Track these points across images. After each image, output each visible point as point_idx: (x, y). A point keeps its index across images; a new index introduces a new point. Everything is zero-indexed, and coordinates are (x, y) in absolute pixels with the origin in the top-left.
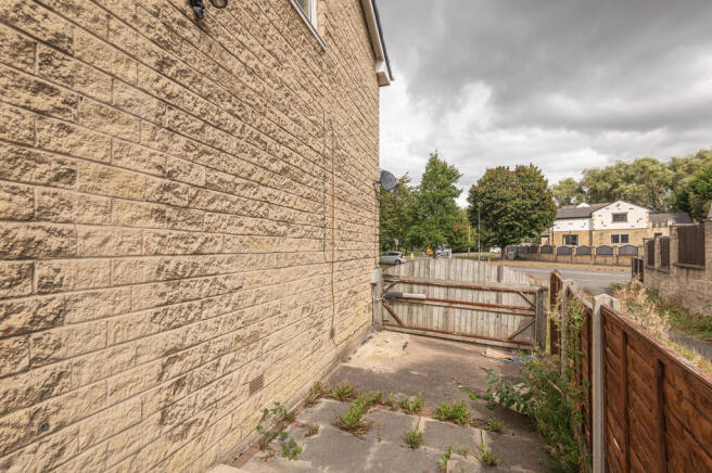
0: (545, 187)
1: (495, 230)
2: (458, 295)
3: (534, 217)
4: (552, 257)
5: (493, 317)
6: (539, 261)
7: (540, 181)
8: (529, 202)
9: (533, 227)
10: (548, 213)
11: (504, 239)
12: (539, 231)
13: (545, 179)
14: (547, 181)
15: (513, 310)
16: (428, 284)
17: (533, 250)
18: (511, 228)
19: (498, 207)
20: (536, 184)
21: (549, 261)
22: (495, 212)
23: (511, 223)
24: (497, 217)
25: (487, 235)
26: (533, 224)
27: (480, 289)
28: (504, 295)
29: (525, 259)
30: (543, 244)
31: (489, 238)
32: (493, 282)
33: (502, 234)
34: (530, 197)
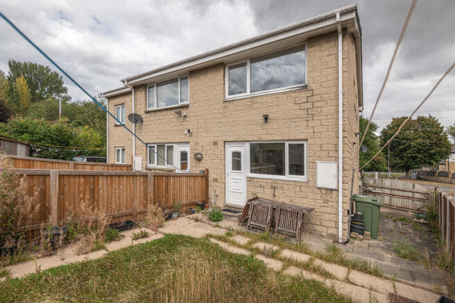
0: (441, 131)
1: (401, 158)
2: (396, 192)
3: (433, 151)
4: (447, 180)
5: (411, 201)
6: (437, 181)
7: (437, 128)
8: (428, 142)
9: (431, 158)
10: (443, 150)
11: (408, 166)
12: (437, 161)
13: (441, 126)
14: (443, 127)
15: (420, 200)
16: (382, 188)
17: (432, 174)
18: (414, 158)
19: (403, 144)
20: (434, 130)
21: (445, 183)
22: (401, 147)
23: (414, 155)
24: (402, 151)
25: (395, 162)
26: (431, 156)
27: (405, 191)
28: (416, 194)
29: (425, 180)
30: (440, 170)
31: (397, 164)
32: (411, 189)
33: (407, 162)
34: (429, 138)
